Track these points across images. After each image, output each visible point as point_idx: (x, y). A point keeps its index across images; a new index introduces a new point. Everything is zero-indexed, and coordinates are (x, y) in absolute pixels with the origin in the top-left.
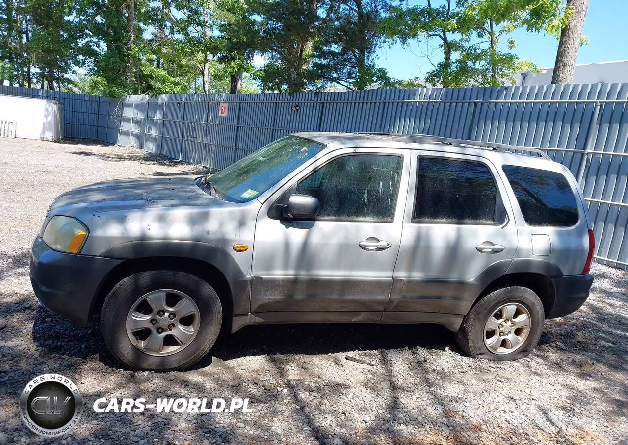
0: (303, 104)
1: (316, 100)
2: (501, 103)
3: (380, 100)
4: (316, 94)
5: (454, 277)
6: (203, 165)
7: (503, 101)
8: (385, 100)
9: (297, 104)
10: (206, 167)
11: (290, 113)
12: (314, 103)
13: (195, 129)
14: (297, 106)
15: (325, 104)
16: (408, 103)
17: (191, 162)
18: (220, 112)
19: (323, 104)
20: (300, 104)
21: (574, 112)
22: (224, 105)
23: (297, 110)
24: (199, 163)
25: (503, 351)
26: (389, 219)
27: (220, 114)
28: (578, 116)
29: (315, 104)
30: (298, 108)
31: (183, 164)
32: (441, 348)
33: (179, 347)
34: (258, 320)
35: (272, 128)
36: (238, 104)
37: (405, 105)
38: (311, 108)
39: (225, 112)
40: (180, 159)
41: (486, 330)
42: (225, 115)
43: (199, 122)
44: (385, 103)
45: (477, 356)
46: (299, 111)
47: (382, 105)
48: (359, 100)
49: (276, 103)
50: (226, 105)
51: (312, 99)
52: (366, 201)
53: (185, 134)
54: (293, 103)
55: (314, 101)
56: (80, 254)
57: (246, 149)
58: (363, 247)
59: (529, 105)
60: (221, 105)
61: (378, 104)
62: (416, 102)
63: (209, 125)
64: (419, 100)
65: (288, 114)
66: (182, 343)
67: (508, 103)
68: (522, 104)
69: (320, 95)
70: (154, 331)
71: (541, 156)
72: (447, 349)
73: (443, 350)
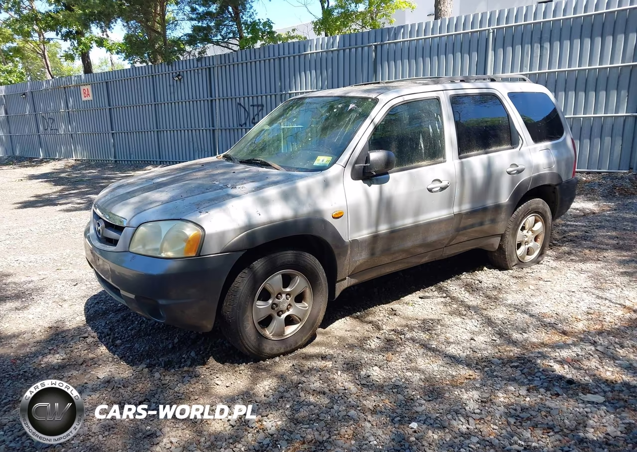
0: (185, 73)
1: (200, 65)
2: (400, 42)
3: (274, 56)
4: (199, 60)
5: (490, 203)
6: (74, 158)
7: (402, 40)
8: (279, 55)
9: (178, 73)
10: (78, 160)
11: (171, 84)
12: (198, 70)
13: (54, 120)
14: (179, 75)
15: (212, 69)
16: (305, 54)
17: (57, 157)
18: (83, 96)
19: (210, 69)
20: (181, 73)
21: (470, 41)
22: (86, 87)
23: (180, 80)
24: (68, 155)
25: (529, 258)
26: (442, 159)
27: (84, 99)
28: (474, 45)
29: (200, 71)
30: (180, 77)
31: (47, 162)
32: (480, 269)
33: (298, 325)
34: (353, 281)
35: (153, 103)
36: (104, 84)
37: (302, 57)
38: (196, 75)
39: (89, 95)
40: (41, 157)
41: (517, 243)
42: (90, 98)
43: (57, 111)
44: (280, 59)
45: (513, 268)
46: (182, 80)
47: (277, 61)
48: (251, 59)
49: (153, 76)
50: (89, 87)
51: (196, 66)
52: (422, 146)
53: (41, 128)
54: (172, 73)
55: (197, 67)
56: (200, 256)
57: (126, 131)
58: (430, 190)
59: (427, 40)
60: (82, 88)
61: (272, 60)
62: (314, 53)
63: (70, 112)
64: (316, 50)
65: (170, 85)
66: (301, 321)
67: (407, 41)
68: (420, 41)
69: (203, 60)
70: (276, 315)
71: (526, 81)
72: (485, 268)
73: (482, 270)
